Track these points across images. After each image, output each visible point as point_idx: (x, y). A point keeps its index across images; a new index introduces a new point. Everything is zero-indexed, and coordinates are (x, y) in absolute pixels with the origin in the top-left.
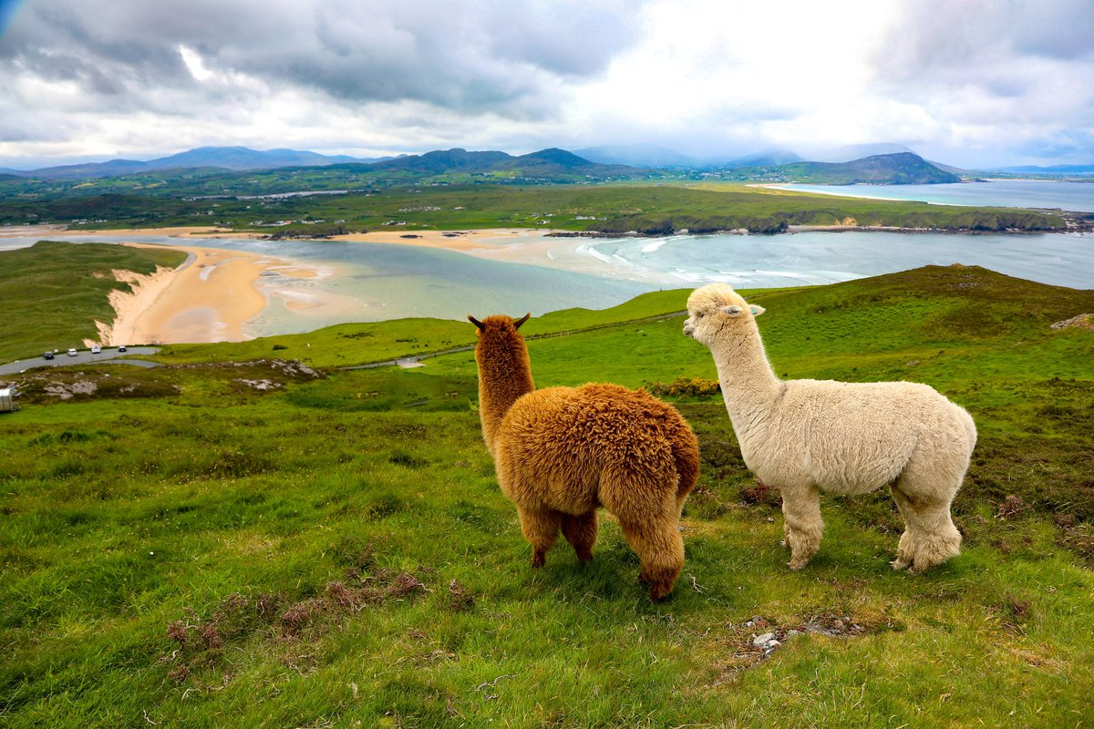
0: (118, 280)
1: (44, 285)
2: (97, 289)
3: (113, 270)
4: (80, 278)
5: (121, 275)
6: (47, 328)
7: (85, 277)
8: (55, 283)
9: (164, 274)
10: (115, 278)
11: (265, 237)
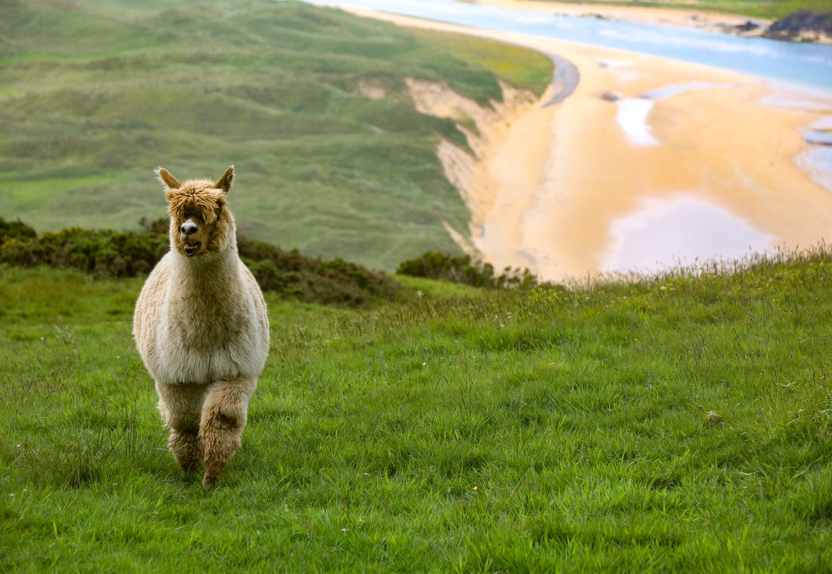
0: (421, 109)
1: (239, 101)
2: (378, 131)
3: (410, 82)
4: (326, 94)
5: (429, 98)
6: (326, 224)
7: (338, 92)
8: (264, 97)
9: (519, 107)
10: (413, 105)
11: (749, 27)
